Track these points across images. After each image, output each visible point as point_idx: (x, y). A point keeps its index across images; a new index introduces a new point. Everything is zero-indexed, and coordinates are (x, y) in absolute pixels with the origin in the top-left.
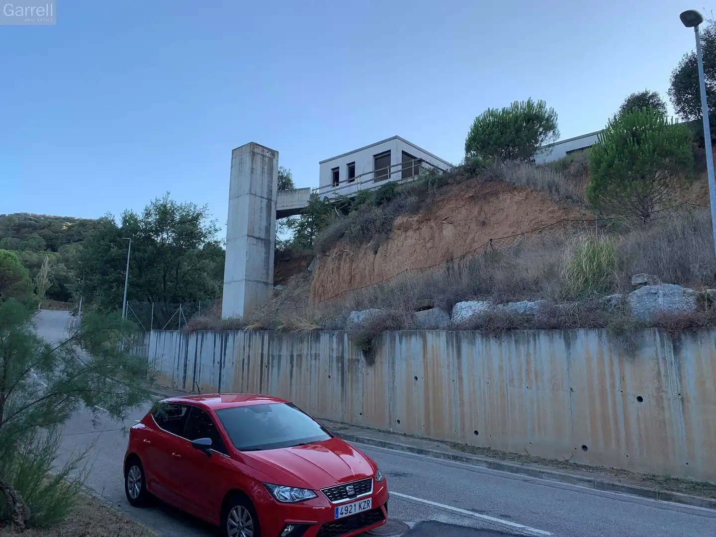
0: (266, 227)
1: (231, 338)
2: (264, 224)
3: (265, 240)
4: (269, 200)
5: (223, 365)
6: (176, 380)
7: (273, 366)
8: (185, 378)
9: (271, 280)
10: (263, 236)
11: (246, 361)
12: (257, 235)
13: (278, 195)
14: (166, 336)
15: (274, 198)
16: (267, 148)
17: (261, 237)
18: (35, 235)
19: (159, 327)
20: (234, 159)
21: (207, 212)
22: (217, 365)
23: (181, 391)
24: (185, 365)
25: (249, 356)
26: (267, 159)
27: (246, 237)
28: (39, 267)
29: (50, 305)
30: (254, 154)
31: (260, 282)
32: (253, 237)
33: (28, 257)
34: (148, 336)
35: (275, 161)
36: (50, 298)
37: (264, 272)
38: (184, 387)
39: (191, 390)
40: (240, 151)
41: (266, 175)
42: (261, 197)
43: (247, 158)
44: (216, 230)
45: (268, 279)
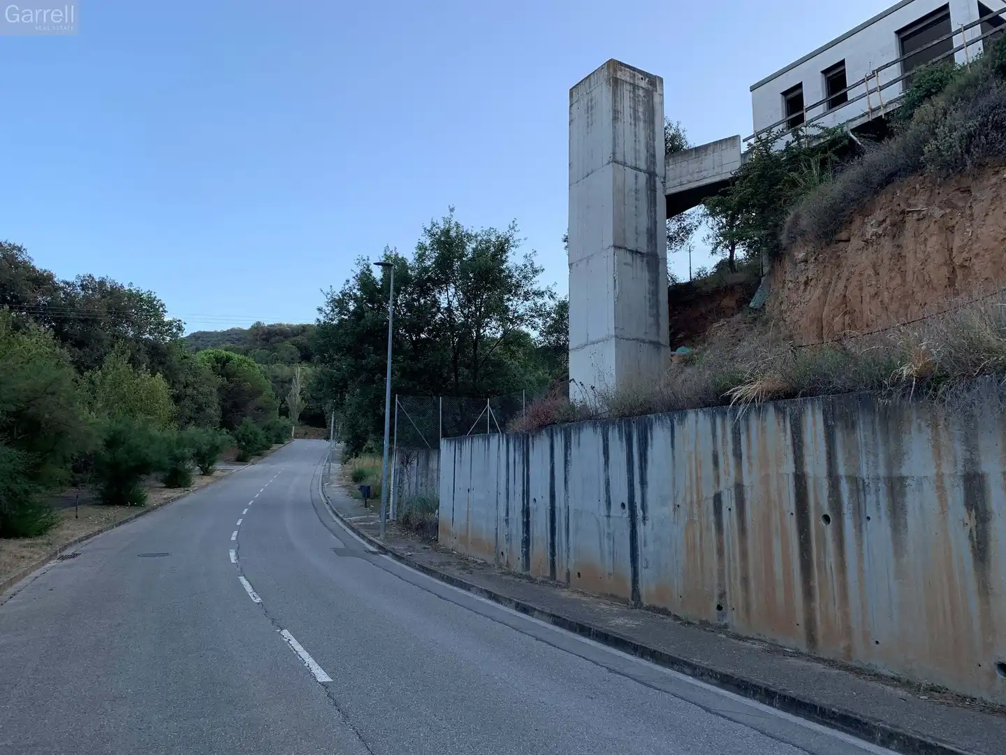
0: (648, 229)
1: (659, 436)
2: (644, 222)
3: (648, 254)
4: (651, 175)
5: (640, 513)
6: (504, 546)
7: (861, 517)
8: (526, 542)
9: (664, 337)
10: (643, 246)
11: (729, 502)
12: (631, 246)
13: (667, 164)
14: (474, 448)
15: (659, 169)
16: (640, 72)
17: (639, 250)
18: (287, 344)
19: (460, 430)
20: (575, 106)
21: (516, 236)
22: (621, 516)
23: (520, 576)
24: (526, 512)
25: (739, 487)
26: (641, 93)
27: (612, 250)
28: (290, 381)
29: (306, 434)
30: (616, 83)
31: (644, 341)
32: (625, 248)
33: (278, 371)
34: (435, 457)
35: (657, 99)
36: (306, 424)
37: (651, 320)
38: (527, 565)
39: (548, 574)
40: (587, 85)
41: (641, 124)
42: (636, 168)
43: (603, 94)
44: (535, 272)
45: (658, 334)
